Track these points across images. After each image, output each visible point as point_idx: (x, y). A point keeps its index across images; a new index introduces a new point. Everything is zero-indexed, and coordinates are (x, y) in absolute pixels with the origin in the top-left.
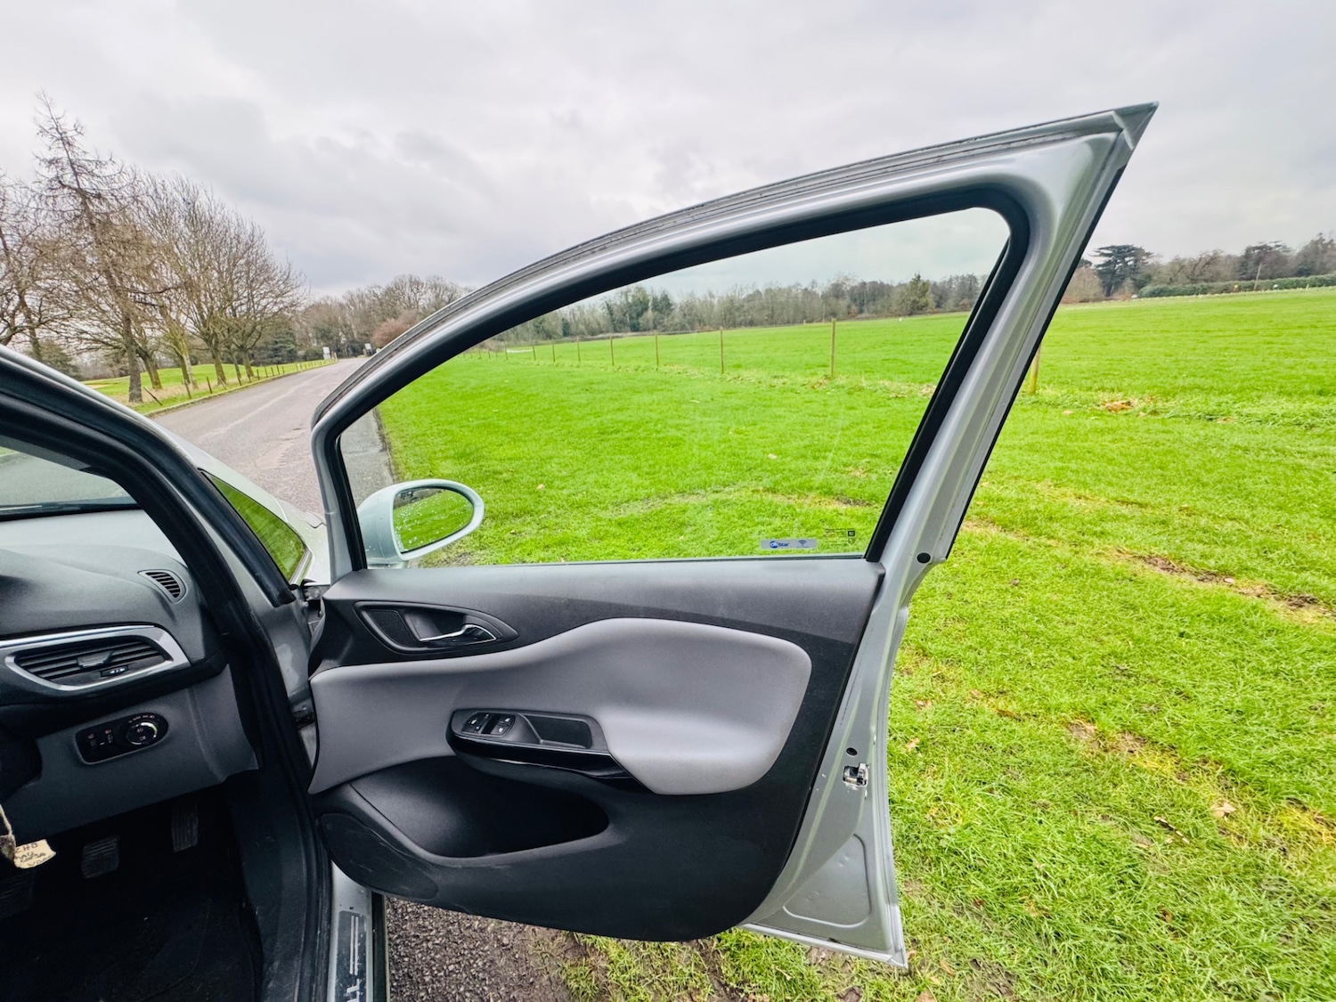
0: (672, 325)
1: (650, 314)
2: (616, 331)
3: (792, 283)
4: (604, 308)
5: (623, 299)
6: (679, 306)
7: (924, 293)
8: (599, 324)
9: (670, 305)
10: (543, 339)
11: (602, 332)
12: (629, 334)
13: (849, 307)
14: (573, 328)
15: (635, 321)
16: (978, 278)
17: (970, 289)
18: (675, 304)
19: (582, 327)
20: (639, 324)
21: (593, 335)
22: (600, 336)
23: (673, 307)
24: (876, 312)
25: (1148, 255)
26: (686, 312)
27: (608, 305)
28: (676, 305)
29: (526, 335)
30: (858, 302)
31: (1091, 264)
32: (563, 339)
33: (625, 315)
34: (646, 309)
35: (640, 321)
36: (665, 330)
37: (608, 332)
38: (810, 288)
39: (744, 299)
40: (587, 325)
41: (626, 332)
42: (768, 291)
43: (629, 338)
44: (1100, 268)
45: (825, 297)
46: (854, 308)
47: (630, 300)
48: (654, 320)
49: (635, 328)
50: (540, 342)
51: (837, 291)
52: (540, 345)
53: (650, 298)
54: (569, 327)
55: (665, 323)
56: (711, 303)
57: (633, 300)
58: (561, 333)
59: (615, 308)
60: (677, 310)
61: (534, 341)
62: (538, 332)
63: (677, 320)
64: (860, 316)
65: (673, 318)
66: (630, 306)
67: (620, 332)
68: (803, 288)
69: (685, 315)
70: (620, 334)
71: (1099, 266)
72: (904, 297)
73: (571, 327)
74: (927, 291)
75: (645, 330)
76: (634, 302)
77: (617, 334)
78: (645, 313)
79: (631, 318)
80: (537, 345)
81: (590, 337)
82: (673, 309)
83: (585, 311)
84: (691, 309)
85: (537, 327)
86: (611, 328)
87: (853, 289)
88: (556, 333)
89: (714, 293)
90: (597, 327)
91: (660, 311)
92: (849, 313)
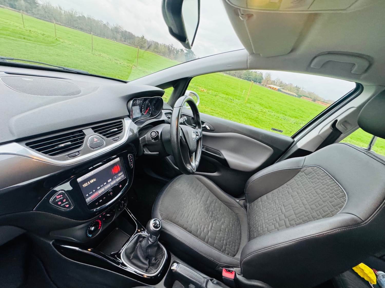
0: (38, 14)
1: (22, 2)
3: (99, 20)
7: (145, 43)
12: (9, 8)
13: (121, 38)
15: (12, 3)
16: (159, 44)
17: (157, 46)
20: (15, 5)
24: (130, 43)
25: (194, 55)
26: (46, 10)
28: (40, 5)
30: (124, 37)
31: (184, 52)
38: (106, 25)
39: (77, 17)
42: (89, 18)
43: (9, 10)
44: (186, 54)
45: (112, 30)
46: (123, 39)
48: (26, 7)
49: (13, 7)
51: (116, 30)
55: (34, 12)
56: (60, 12)
60: (41, 7)
63: (40, 12)
64: (125, 43)
65: (38, 10)
67: (4, 5)
68: (104, 23)
69: (45, 12)
71: (185, 53)
72: (139, 42)
74: (146, 42)
75: (19, 10)
82: (38, 6)
84: (49, 10)
87: (122, 32)
89: (62, 8)
91: (29, 4)
92: (121, 40)
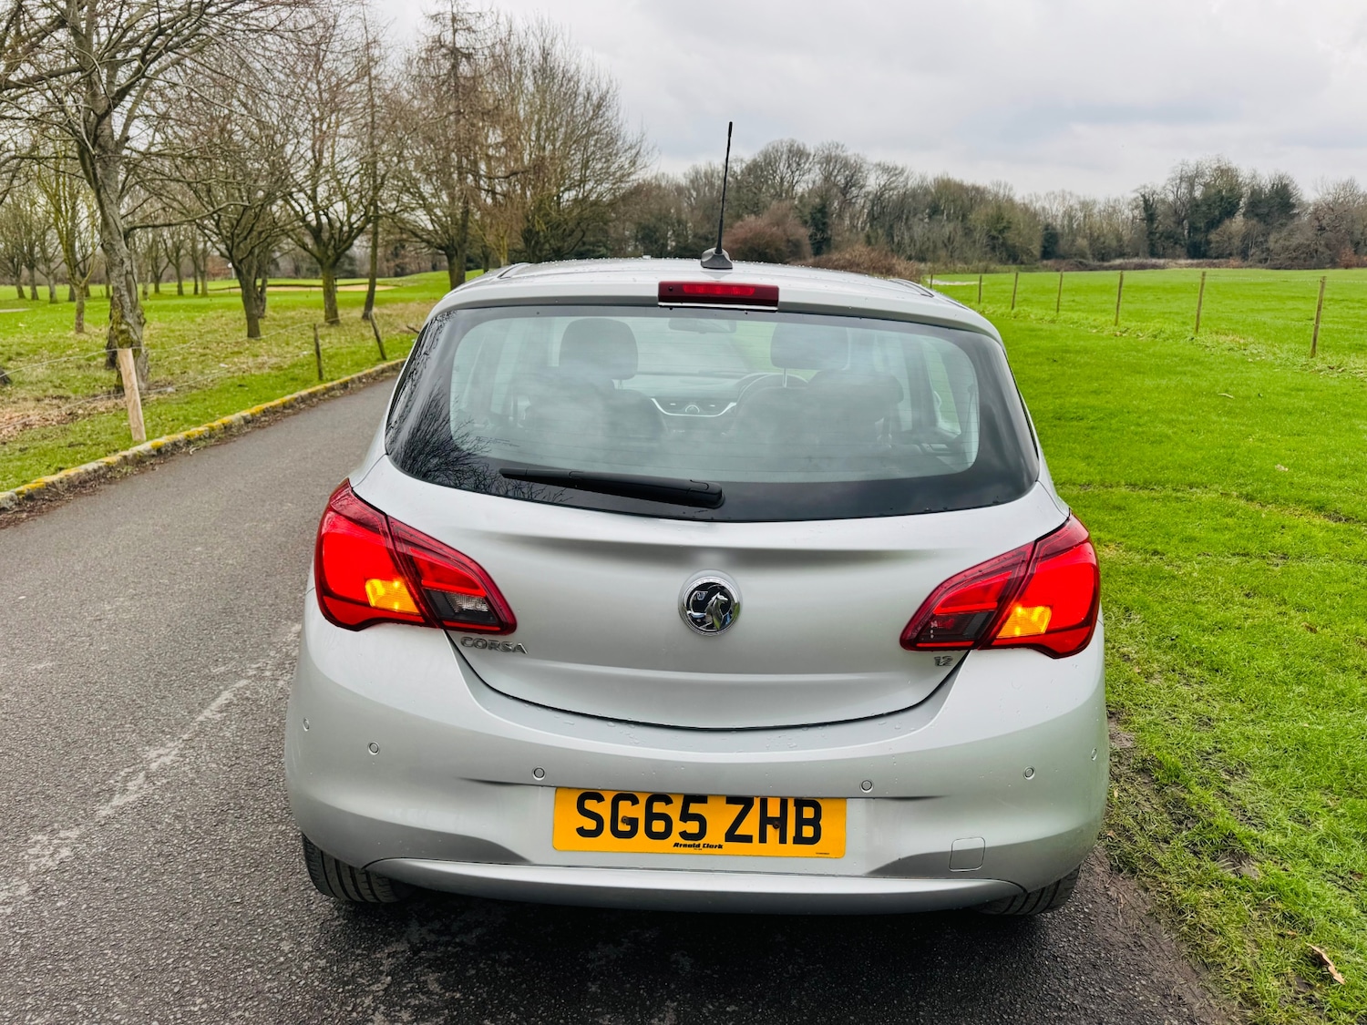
0: (1286, 249)
1: (1238, 223)
2: (1153, 254)
4: (1137, 207)
5: (1183, 190)
6: (1311, 209)
8: (1119, 239)
9: (1293, 206)
10: (1001, 261)
11: (1122, 255)
12: (1182, 262)
14: (1063, 245)
15: (1199, 237)
18: (1301, 204)
19: (1082, 242)
20: (1208, 242)
21: (1103, 259)
22: (1118, 262)
23: (1296, 211)
26: (1324, 223)
27: (1146, 201)
29: (969, 254)
32: (1039, 264)
33: (1180, 223)
34: (1229, 210)
35: (1213, 236)
36: (1270, 260)
37: (1137, 255)
40: (1093, 240)
41: (1175, 257)
43: (1180, 273)
47: (1198, 193)
48: (1245, 238)
49: (1198, 252)
50: (992, 267)
52: (992, 272)
53: (1246, 191)
54: (1056, 242)
55: (1271, 245)
57: (1203, 194)
58: (1036, 248)
59: (1161, 208)
60: (1306, 219)
61: (982, 264)
62: (993, 248)
63: (1297, 239)
65: (1291, 234)
66: (1194, 205)
67: (1163, 256)
69: (1322, 229)
70: (1162, 261)
73: (1062, 242)
75: (1217, 258)
76: (1206, 198)
77: (1154, 261)
78: (1227, 222)
79: (1193, 229)
80: (986, 271)
81: (1097, 263)
83: (1096, 211)
84: (1340, 218)
85: (994, 238)
86: (1144, 247)
88: (1028, 253)
90: (1114, 243)
91: (1262, 218)
